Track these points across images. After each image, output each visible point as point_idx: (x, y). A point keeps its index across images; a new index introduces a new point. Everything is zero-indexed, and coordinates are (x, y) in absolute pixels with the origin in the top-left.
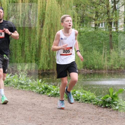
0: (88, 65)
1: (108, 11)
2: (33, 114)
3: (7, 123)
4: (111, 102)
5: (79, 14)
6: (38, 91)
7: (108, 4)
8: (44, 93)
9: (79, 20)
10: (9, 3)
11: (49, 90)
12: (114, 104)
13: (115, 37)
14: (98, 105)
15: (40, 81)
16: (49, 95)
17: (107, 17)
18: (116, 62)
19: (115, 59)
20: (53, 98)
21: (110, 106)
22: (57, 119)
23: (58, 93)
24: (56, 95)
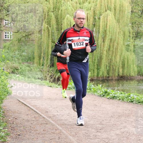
0: (142, 73)
2: (95, 113)
3: (74, 120)
5: (134, 30)
8: (104, 96)
9: (134, 35)
11: (108, 93)
15: (101, 86)
16: (108, 97)
20: (111, 100)
22: (114, 117)
23: (116, 96)
24: (114, 98)
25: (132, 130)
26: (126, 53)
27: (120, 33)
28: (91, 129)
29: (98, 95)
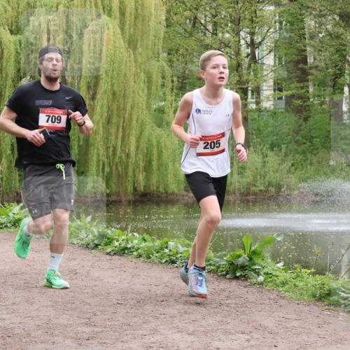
1: (239, 65)
2: (72, 294)
3: (14, 314)
4: (247, 266)
5: (174, 70)
6: (83, 242)
7: (239, 50)
8: (97, 246)
9: (176, 83)
10: (20, 46)
11: (108, 239)
12: (254, 270)
13: (254, 122)
14: (220, 274)
15: (89, 218)
16: (109, 250)
17: (237, 78)
18: (259, 177)
19: (255, 171)
20: (117, 257)
21: (244, 276)
22: (125, 305)
23: (129, 246)
24: (123, 251)
25: (174, 339)
26: (153, 130)
27: (138, 77)
28: (61, 338)
29: (81, 242)
